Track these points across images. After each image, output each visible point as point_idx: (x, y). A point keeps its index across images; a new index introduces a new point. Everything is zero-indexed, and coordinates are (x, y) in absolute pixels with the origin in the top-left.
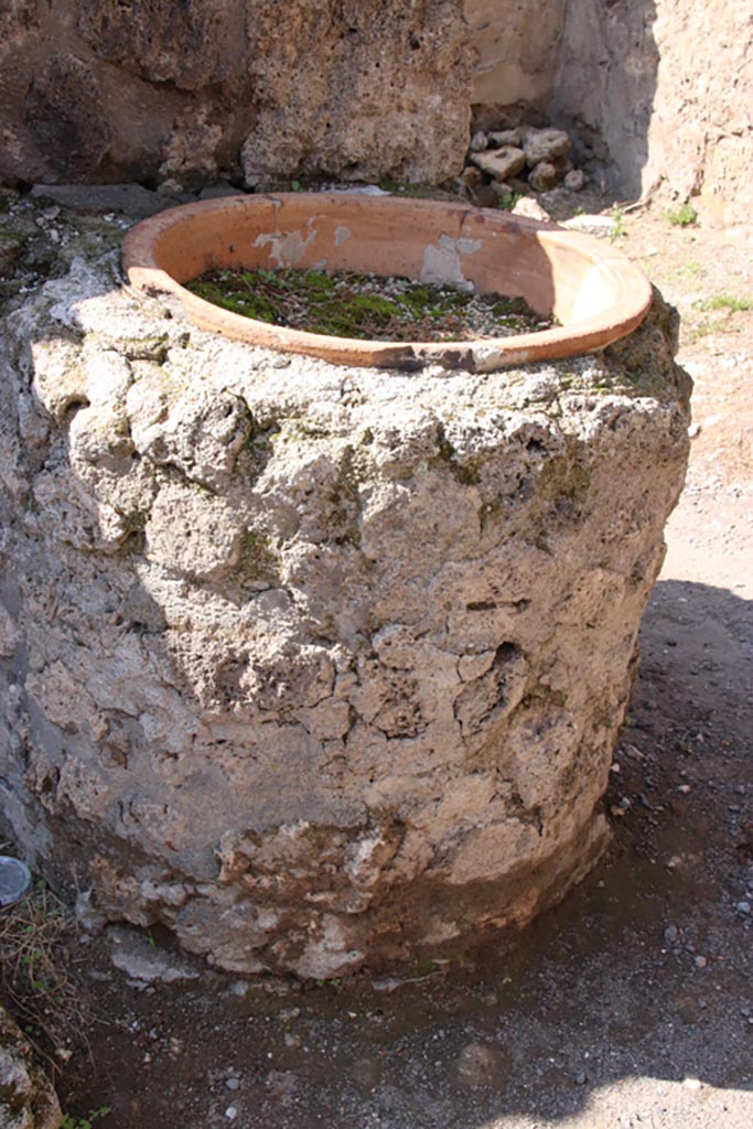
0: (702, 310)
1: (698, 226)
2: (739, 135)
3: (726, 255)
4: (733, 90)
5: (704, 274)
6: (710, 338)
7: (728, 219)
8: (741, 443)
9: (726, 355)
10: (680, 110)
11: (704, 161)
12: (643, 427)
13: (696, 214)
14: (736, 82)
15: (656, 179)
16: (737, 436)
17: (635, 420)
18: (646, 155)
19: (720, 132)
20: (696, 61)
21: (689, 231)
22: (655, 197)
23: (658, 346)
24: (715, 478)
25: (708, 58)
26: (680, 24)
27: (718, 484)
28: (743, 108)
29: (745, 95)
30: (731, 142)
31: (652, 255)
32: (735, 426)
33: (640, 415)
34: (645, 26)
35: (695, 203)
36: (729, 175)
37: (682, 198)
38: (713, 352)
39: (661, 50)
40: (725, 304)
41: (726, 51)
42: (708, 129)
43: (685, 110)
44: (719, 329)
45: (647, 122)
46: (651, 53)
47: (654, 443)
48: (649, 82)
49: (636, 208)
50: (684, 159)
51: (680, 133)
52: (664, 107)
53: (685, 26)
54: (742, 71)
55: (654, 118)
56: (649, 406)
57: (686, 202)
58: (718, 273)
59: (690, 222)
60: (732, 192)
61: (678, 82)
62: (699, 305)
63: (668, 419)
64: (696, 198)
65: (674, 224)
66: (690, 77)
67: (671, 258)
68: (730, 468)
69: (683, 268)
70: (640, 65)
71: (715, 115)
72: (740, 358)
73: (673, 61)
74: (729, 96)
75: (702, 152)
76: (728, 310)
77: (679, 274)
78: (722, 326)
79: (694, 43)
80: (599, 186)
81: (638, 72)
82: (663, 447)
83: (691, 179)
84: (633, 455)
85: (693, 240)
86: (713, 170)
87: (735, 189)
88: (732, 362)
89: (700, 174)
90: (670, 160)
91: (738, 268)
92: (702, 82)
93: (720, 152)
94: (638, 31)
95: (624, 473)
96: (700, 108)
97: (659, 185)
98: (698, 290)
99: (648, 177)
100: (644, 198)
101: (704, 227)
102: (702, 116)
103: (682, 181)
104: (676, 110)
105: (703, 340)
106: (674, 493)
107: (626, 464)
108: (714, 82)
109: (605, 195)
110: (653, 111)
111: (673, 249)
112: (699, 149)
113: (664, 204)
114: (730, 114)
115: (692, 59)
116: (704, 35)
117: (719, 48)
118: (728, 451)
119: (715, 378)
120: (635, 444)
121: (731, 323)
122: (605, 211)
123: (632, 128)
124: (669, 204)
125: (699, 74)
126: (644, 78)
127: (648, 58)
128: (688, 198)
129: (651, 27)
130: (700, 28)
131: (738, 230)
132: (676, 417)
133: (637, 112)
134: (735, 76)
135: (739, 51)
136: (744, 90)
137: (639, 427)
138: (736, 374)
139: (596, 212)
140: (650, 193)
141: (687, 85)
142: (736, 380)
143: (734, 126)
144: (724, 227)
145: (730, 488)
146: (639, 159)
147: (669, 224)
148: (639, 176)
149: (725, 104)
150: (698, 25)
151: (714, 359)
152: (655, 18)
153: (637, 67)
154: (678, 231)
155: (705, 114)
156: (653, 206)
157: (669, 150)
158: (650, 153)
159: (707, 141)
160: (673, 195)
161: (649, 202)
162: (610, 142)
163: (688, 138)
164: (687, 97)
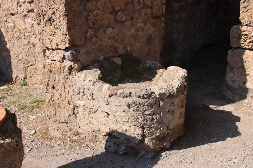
0: (32, 104)
1: (28, 85)
2: (32, 66)
3: (35, 91)
4: (28, 57)
5: (31, 95)
6: (35, 110)
7: (34, 83)
8: (45, 133)
9: (39, 113)
10: (18, 62)
11: (26, 72)
12: (8, 146)
13: (27, 83)
14: (28, 55)
15: (16, 76)
16: (44, 131)
17: (5, 145)
18: (12, 72)
19: (27, 65)
20: (18, 52)
21: (26, 87)
22: (17, 80)
23: (10, 125)
24: (41, 142)
25: (21, 51)
26: (13, 45)
27: (42, 143)
28: (31, 61)
29: (31, 58)
30: (31, 67)
31: (18, 93)
32: (43, 129)
33: (6, 144)
34: (5, 46)
35: (26, 80)
36: (32, 74)
37: (23, 80)
38: (36, 113)
39: (10, 50)
40: (37, 101)
41: (24, 50)
42: (25, 65)
43: (19, 62)
44: (36, 107)
45: (11, 65)
46: (8, 51)
47: (12, 149)
48: (9, 57)
49: (13, 83)
50: (21, 72)
51: (19, 66)
52: (14, 62)
53: (14, 45)
54: (29, 53)
55: (12, 64)
56: (9, 141)
57: (24, 81)
58: (34, 94)
59: (26, 84)
60: (33, 77)
61: (15, 56)
62: (31, 103)
63: (15, 142)
64: (26, 79)
65: (22, 86)
66: (18, 55)
67: (23, 93)
68: (44, 139)
69: (26, 95)
70: (6, 54)
71: (26, 62)
72: (42, 113)
73: (13, 52)
74: (28, 58)
75: (25, 70)
76: (38, 103)
77: (25, 96)
78: (37, 106)
79: (17, 49)
80: (3, 80)
81: (6, 55)
82: (15, 149)
83: (24, 76)
84: (7, 154)
85: (27, 88)
86: (28, 73)
87: (34, 76)
88: (41, 114)
89: (26, 74)
90: (18, 72)
91: (38, 93)
92: (21, 56)
93: (29, 70)
94: (3, 47)
95: (6, 158)
96: (22, 61)
97: (17, 78)
98: (30, 99)
99: (14, 76)
100: (14, 81)
101: (29, 85)
102: (23, 63)
103: (22, 76)
104: (17, 62)
105: (33, 111)
106: (21, 158)
107: (5, 156)
108: (24, 56)
109: (4, 81)
110: (12, 63)
111: (23, 91)
112: (24, 69)
113: (19, 81)
114: (29, 62)
115: (17, 52)
116: (19, 47)
117: (23, 49)
118: (43, 135)
119: (37, 118)
120: (7, 151)
121: (39, 105)
122: (5, 85)
123: (7, 66)
124: (20, 81)
125: (20, 55)
126: (7, 56)
127: (7, 52)
128: (24, 80)
129: (6, 46)
130: (17, 46)
131: (37, 85)
132: (17, 141)
133: (8, 63)
134: (28, 54)
135: (27, 50)
136: (30, 57)
137: (7, 147)
138: (42, 117)
139: (3, 86)
140: (15, 80)
141: (18, 57)
142: (42, 118)
143: (30, 64)
144: (34, 85)
145: (44, 144)
146: (11, 73)
147: (21, 86)
148: (12, 76)
149: (27, 60)
150: (17, 45)
151: (36, 114)
152: (7, 44)
153: (5, 54)
154: (23, 87)
155: (23, 62)
156: (17, 82)
157: (17, 70)
158: (13, 71)
159: (25, 68)
160: (20, 79)
161: (16, 82)
162: (3, 70)
163: (21, 67)
164: (19, 59)
